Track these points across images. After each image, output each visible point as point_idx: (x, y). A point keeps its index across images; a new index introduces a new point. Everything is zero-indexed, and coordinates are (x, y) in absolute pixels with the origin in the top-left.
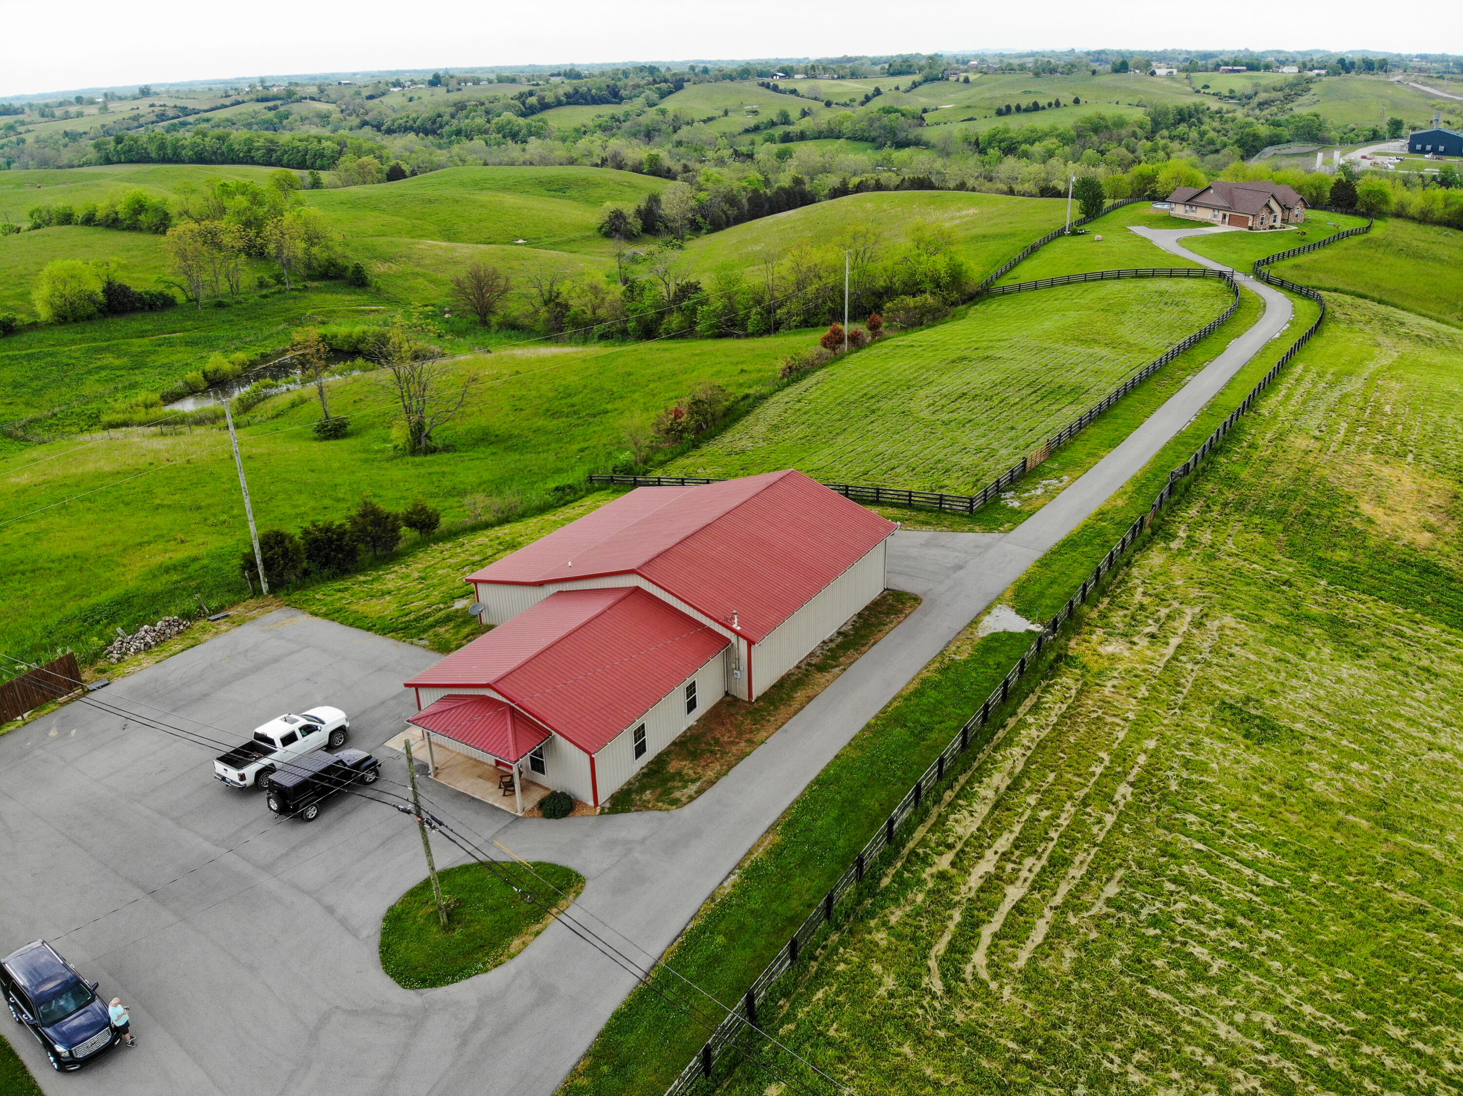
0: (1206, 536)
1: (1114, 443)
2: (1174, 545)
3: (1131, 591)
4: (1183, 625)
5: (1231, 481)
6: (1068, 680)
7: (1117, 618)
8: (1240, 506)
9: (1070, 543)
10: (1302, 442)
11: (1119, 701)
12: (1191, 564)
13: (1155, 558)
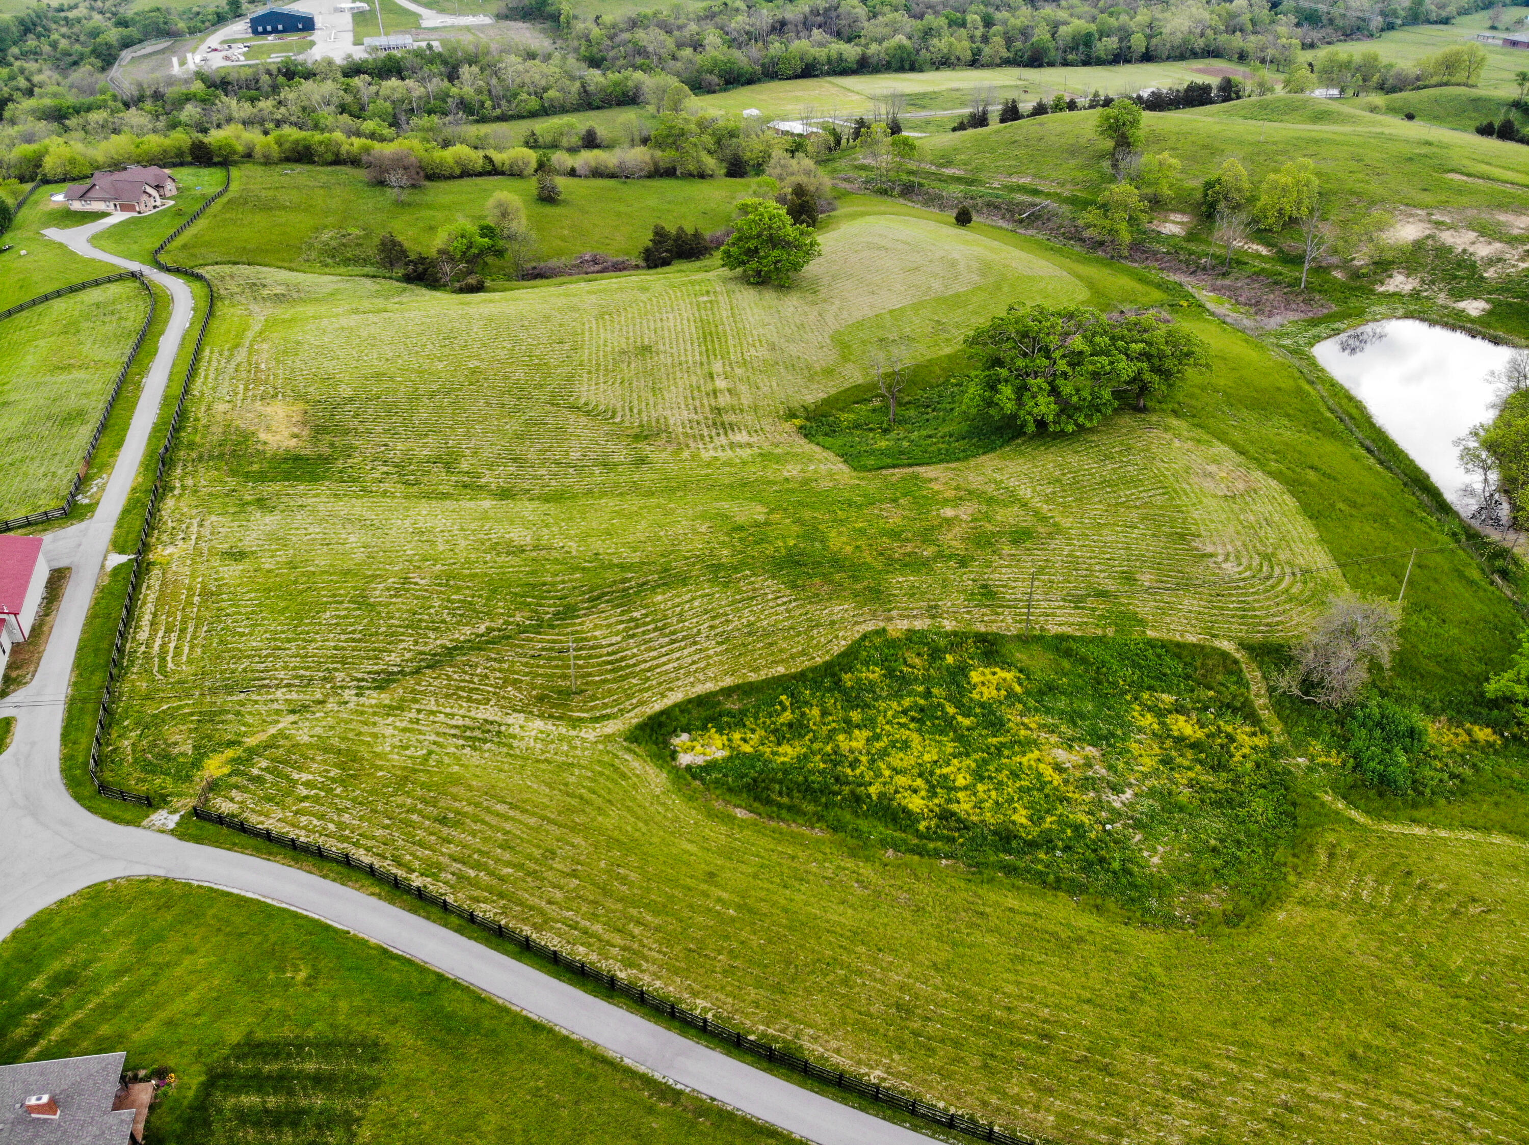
0: (189, 482)
1: (119, 444)
2: (176, 492)
3: (165, 523)
4: (195, 528)
5: (191, 446)
6: (156, 572)
7: (164, 537)
8: (201, 458)
9: (126, 512)
10: (221, 407)
11: (180, 570)
12: (187, 499)
13: (170, 503)
